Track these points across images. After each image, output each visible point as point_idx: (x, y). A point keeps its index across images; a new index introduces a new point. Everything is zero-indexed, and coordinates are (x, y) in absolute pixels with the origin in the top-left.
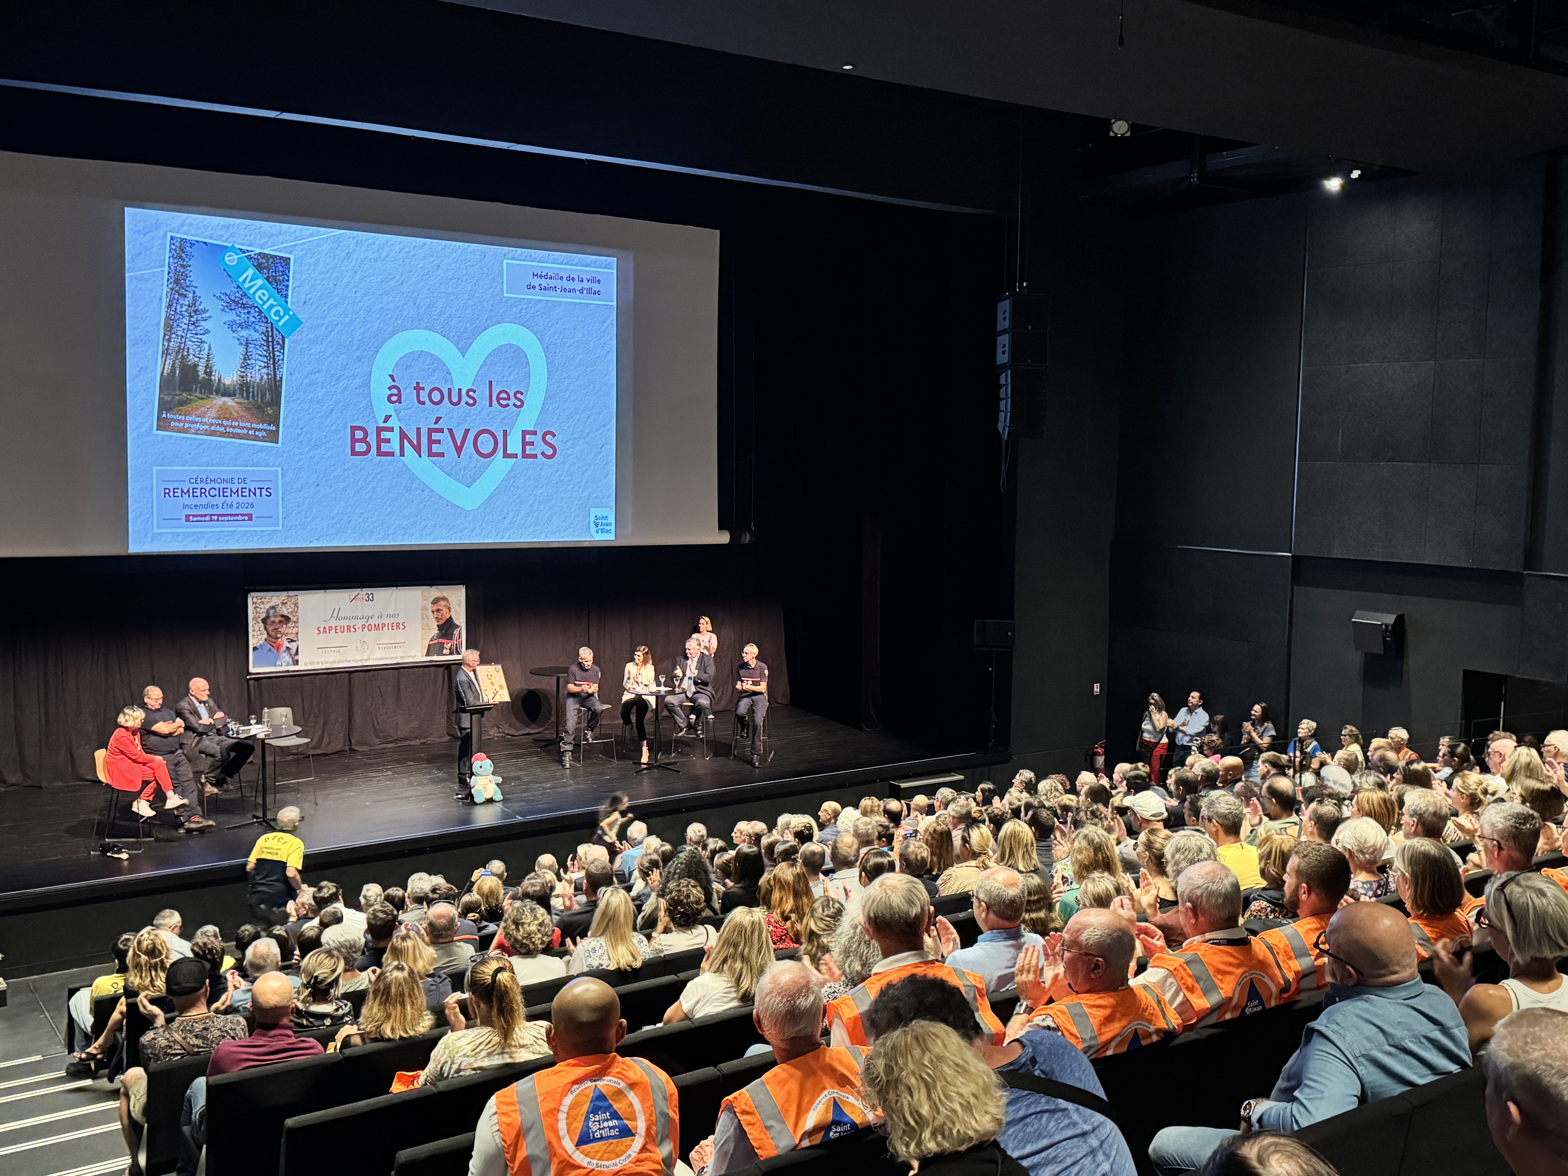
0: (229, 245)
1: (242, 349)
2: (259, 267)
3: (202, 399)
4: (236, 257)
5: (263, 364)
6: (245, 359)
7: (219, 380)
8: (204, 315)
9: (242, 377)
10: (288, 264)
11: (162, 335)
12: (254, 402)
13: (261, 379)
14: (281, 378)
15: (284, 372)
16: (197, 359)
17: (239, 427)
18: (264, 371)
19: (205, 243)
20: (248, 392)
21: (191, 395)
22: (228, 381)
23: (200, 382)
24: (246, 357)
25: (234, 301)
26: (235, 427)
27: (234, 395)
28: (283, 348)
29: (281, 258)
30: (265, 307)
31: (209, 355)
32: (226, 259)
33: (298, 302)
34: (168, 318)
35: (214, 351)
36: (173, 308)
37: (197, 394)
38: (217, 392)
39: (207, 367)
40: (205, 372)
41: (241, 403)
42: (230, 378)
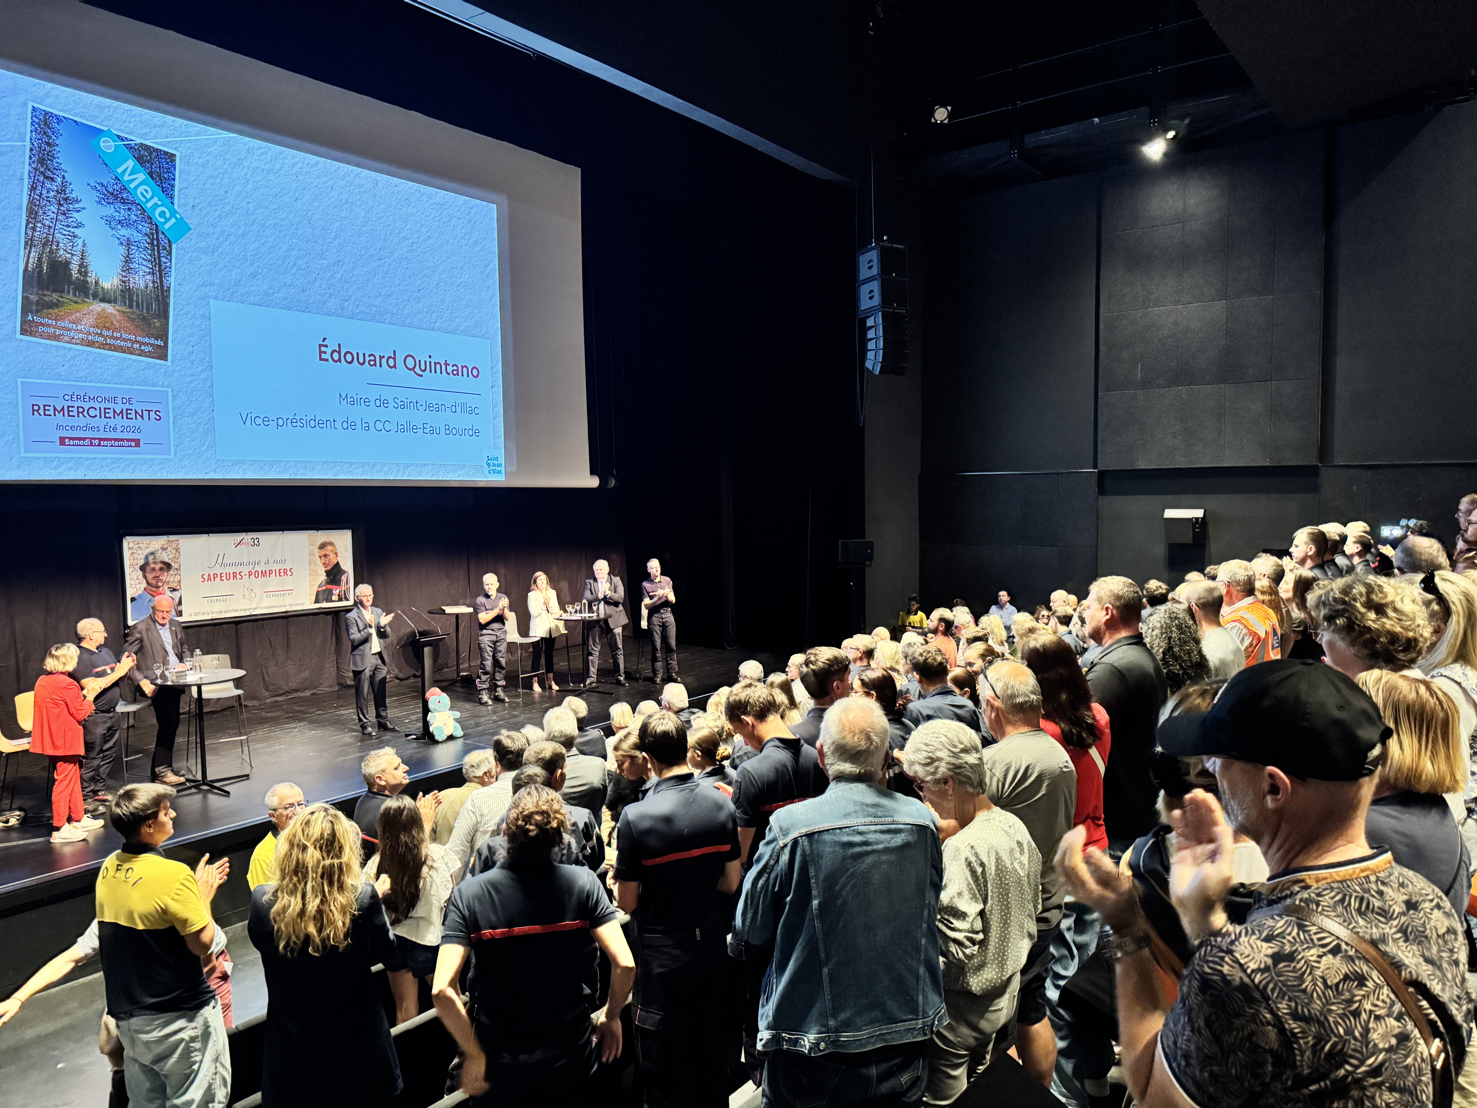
0: (106, 129)
1: (122, 250)
2: (140, 159)
3: (76, 302)
4: (113, 144)
5: (148, 271)
6: (126, 262)
7: (97, 283)
8: (77, 206)
9: (124, 282)
10: (173, 161)
11: (24, 223)
12: (138, 312)
13: (147, 287)
14: (169, 288)
15: (172, 280)
16: (68, 256)
17: (120, 338)
18: (149, 277)
19: (76, 122)
20: (131, 300)
21: (63, 298)
22: (106, 284)
23: (73, 283)
24: (128, 260)
25: (112, 194)
26: (117, 339)
27: (115, 302)
28: (170, 254)
29: (166, 153)
30: (149, 205)
31: (83, 252)
32: (101, 144)
33: (185, 205)
34: (31, 202)
35: (89, 249)
36: (38, 192)
37: (71, 296)
38: (95, 296)
39: (81, 265)
40: (80, 272)
41: (123, 312)
42: (110, 281)
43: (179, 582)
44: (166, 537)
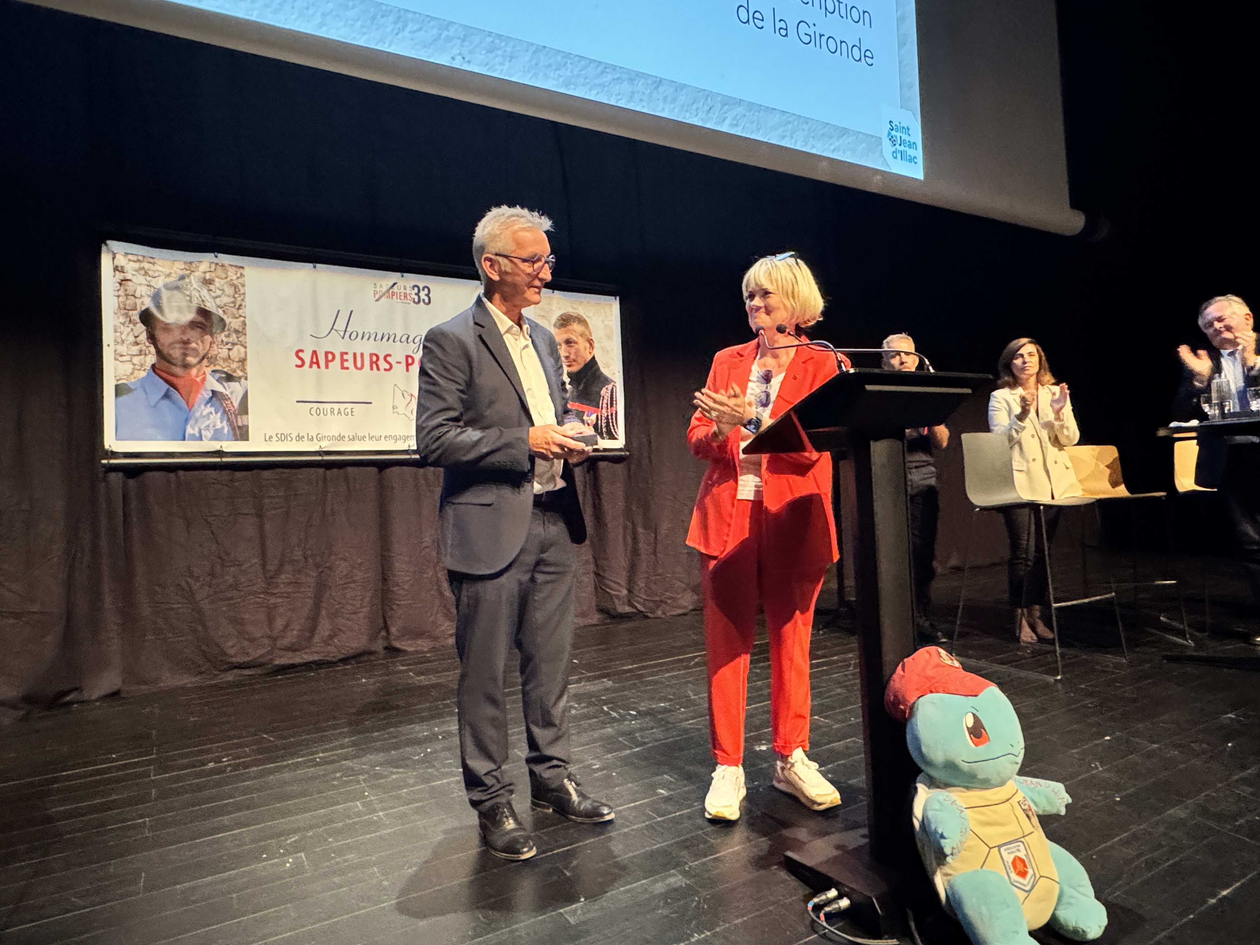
43: (243, 361)
44: (212, 255)
